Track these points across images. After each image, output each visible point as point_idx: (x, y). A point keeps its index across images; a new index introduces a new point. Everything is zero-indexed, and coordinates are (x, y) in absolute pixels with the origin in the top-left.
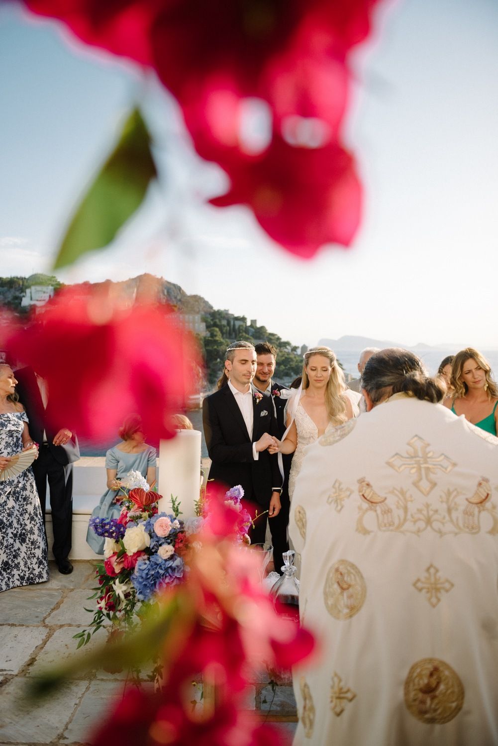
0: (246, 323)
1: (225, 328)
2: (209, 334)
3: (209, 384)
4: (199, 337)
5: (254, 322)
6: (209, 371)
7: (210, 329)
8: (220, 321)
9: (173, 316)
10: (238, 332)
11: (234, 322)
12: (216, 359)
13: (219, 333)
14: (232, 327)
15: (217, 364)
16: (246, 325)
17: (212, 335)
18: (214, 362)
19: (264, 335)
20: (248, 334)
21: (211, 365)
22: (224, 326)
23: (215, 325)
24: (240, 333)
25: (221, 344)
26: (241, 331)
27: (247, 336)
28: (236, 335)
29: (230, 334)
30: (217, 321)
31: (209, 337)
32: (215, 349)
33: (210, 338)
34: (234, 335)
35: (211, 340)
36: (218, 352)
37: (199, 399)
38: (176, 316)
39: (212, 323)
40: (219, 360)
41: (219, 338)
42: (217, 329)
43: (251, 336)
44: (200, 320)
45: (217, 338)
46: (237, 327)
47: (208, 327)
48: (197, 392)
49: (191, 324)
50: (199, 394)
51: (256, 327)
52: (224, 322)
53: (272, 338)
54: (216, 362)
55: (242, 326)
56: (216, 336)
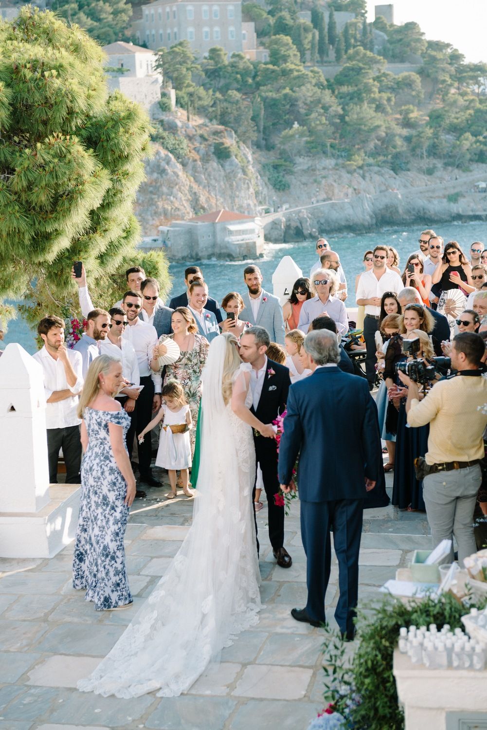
0: (363, 15)
1: (310, 36)
2: (264, 54)
3: (273, 192)
4: (241, 65)
5: (385, 11)
6: (272, 158)
7: (266, 40)
8: (293, 13)
9: (168, 9)
10: (343, 46)
11: (331, 16)
12: (289, 125)
13: (293, 51)
14: (326, 30)
15: (292, 136)
16: (365, 22)
17: (276, 57)
18: (286, 132)
19: (414, 51)
20: (371, 50)
21: (276, 140)
22: (306, 30)
23: (282, 28)
24: (348, 46)
25: (301, 80)
26: (352, 41)
27: (369, 53)
28: (338, 52)
29: (322, 51)
30: (285, 14)
31: (266, 64)
32: (286, 95)
33: (271, 66)
34: (332, 54)
35: (273, 71)
36: (292, 102)
37: (252, 231)
38: (174, 9)
39: (272, 21)
40: (296, 125)
41: (294, 64)
42: (288, 39)
43: (379, 54)
44: (240, 15)
45: (290, 66)
46: (339, 30)
47: (261, 34)
48: (244, 215)
49: (216, 29)
50: (251, 218)
51: (392, 25)
52: (305, 19)
53: (439, 55)
54: (291, 132)
55: (354, 25)
56: (285, 59)
